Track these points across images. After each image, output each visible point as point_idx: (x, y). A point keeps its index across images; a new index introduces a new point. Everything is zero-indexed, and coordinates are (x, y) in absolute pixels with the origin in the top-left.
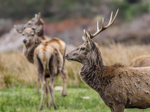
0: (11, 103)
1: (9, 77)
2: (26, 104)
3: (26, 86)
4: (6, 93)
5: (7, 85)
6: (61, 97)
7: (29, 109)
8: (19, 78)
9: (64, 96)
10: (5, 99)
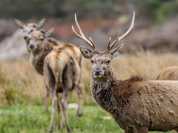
0: (14, 124)
1: (11, 92)
2: (33, 126)
3: (32, 103)
4: (8, 112)
5: (9, 101)
6: (76, 117)
7: (36, 131)
8: (24, 93)
9: (80, 115)
10: (6, 119)
